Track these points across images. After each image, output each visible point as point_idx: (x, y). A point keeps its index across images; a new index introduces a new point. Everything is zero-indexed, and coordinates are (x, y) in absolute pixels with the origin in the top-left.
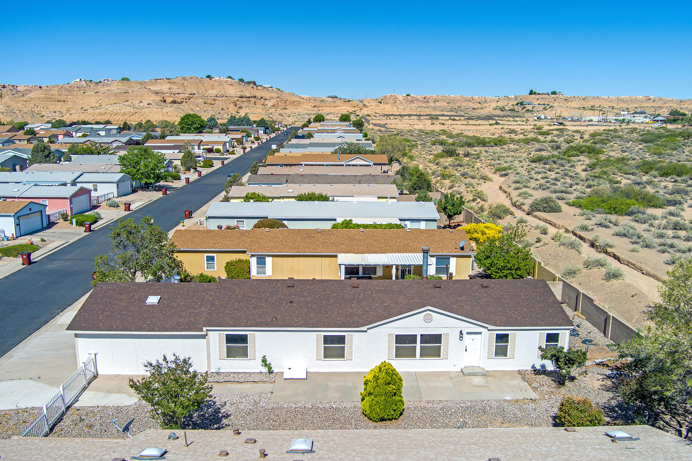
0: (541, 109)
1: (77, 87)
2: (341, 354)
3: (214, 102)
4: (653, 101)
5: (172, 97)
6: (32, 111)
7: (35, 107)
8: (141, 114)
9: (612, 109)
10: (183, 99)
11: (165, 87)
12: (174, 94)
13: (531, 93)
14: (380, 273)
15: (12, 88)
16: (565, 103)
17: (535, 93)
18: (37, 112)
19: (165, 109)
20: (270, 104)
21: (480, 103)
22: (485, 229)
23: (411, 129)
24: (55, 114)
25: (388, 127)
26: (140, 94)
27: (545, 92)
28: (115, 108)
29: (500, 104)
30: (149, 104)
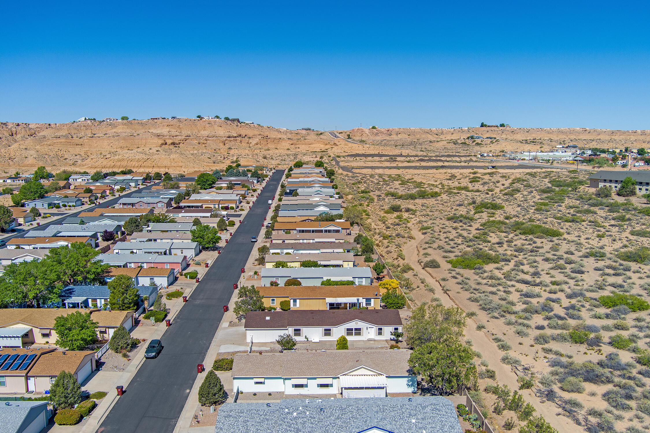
0: (489, 143)
1: (84, 126)
2: (329, 334)
3: (206, 142)
4: (589, 133)
5: (171, 139)
6: (57, 155)
7: (59, 151)
8: (153, 160)
9: (551, 141)
10: (180, 140)
11: (165, 131)
12: (173, 137)
13: (482, 125)
14: (343, 306)
15: (25, 126)
16: (512, 135)
17: (486, 126)
18: (60, 155)
19: (171, 156)
20: (253, 142)
21: (437, 135)
22: (391, 283)
23: (373, 173)
24: (76, 157)
25: (354, 171)
26: (144, 137)
27: (494, 125)
28: (130, 155)
29: (454, 137)
30: (157, 151)
